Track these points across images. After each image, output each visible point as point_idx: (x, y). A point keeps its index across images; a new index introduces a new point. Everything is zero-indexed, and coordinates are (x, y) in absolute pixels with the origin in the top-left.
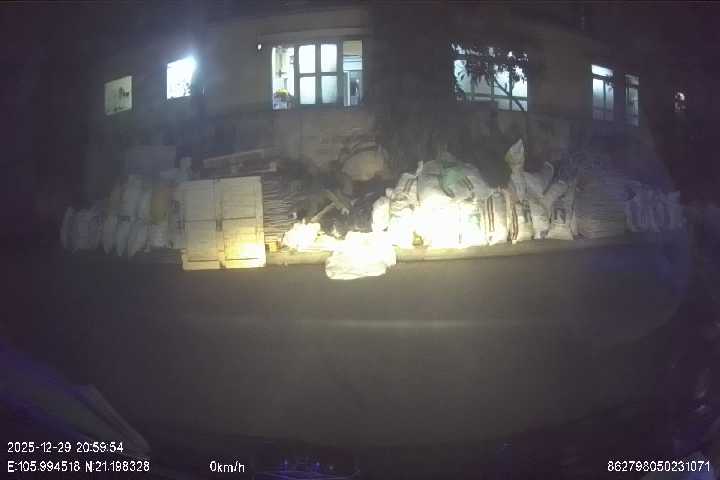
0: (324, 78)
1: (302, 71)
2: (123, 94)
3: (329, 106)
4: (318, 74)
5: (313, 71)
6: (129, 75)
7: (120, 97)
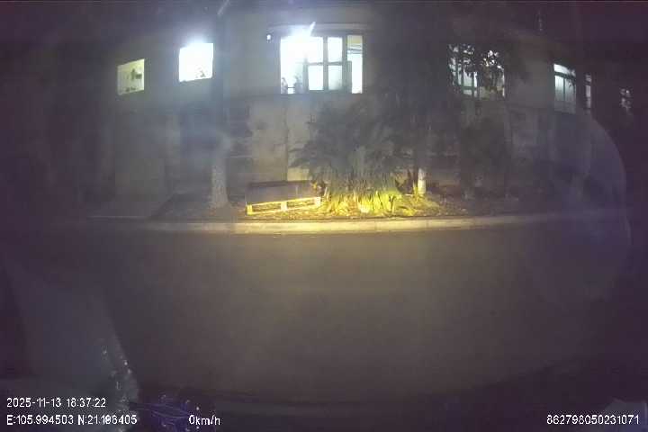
0: (330, 67)
1: (310, 61)
2: (136, 76)
4: (326, 64)
5: (320, 60)
6: (142, 58)
7: (133, 78)
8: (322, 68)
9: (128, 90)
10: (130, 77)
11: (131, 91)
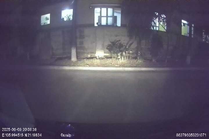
0: (108, 18)
1: (102, 15)
2: (47, 19)
3: (110, 26)
4: (107, 16)
5: (105, 15)
6: (49, 13)
7: (46, 20)
8: (106, 18)
9: (44, 23)
10: (45, 19)
11: (45, 24)
